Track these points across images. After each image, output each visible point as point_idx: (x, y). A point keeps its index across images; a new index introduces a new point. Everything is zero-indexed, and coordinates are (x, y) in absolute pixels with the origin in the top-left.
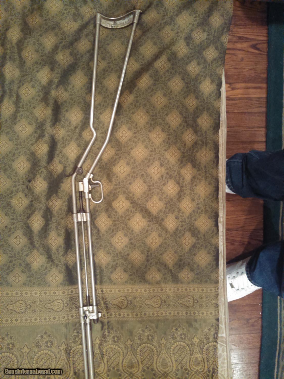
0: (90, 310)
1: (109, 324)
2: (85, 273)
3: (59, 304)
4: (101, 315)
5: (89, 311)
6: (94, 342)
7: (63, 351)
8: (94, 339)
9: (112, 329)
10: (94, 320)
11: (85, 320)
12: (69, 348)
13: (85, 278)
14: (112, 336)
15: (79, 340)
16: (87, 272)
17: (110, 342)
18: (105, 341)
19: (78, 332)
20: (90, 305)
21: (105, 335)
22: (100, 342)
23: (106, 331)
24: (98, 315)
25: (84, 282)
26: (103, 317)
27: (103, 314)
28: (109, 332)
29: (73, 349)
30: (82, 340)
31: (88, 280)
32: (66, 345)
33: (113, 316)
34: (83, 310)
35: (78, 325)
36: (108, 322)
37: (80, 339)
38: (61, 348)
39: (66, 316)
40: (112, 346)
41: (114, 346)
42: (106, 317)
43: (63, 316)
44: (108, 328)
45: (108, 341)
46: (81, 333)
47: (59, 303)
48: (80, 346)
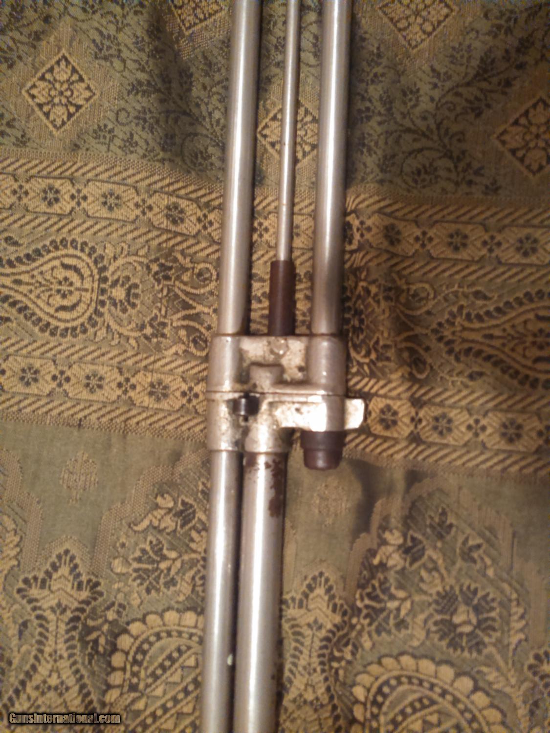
0: (284, 362)
1: (423, 488)
2: (282, 111)
3: (74, 278)
4: (367, 413)
5: (276, 367)
6: (291, 612)
7: (58, 626)
8: (294, 589)
9: (442, 530)
10: (305, 436)
11: (246, 432)
12: (111, 615)
13: (281, 142)
14: (434, 586)
15: (182, 571)
16: (297, 104)
17: (417, 635)
18: (373, 614)
19: (185, 515)
20: (290, 330)
21: (383, 566)
22: (338, 619)
23: (394, 538)
24: (339, 414)
25: (270, 171)
26: (378, 429)
27: (378, 404)
28: (411, 551)
29: (135, 628)
30: (204, 579)
31: (295, 161)
32: (80, 587)
33: (460, 435)
34: (240, 356)
35: (190, 459)
36: (413, 477)
37: (193, 563)
38: (48, 600)
39: (112, 376)
40: (427, 667)
41: (447, 672)
42: (405, 429)
43: (89, 369)
44: (410, 519)
45: (401, 624)
46: (206, 528)
47: (76, 270)
48: (190, 618)
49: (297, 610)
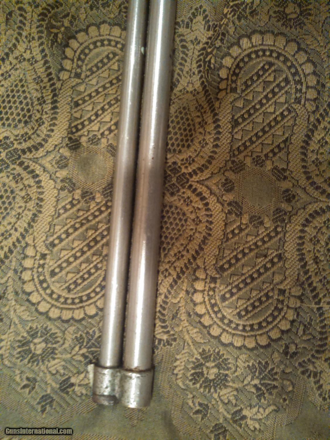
7: (32, 16)
8: (184, 15)
12: (66, 23)
22: (210, 34)
29: (81, 37)
30: (127, 9)
49: (185, 29)
